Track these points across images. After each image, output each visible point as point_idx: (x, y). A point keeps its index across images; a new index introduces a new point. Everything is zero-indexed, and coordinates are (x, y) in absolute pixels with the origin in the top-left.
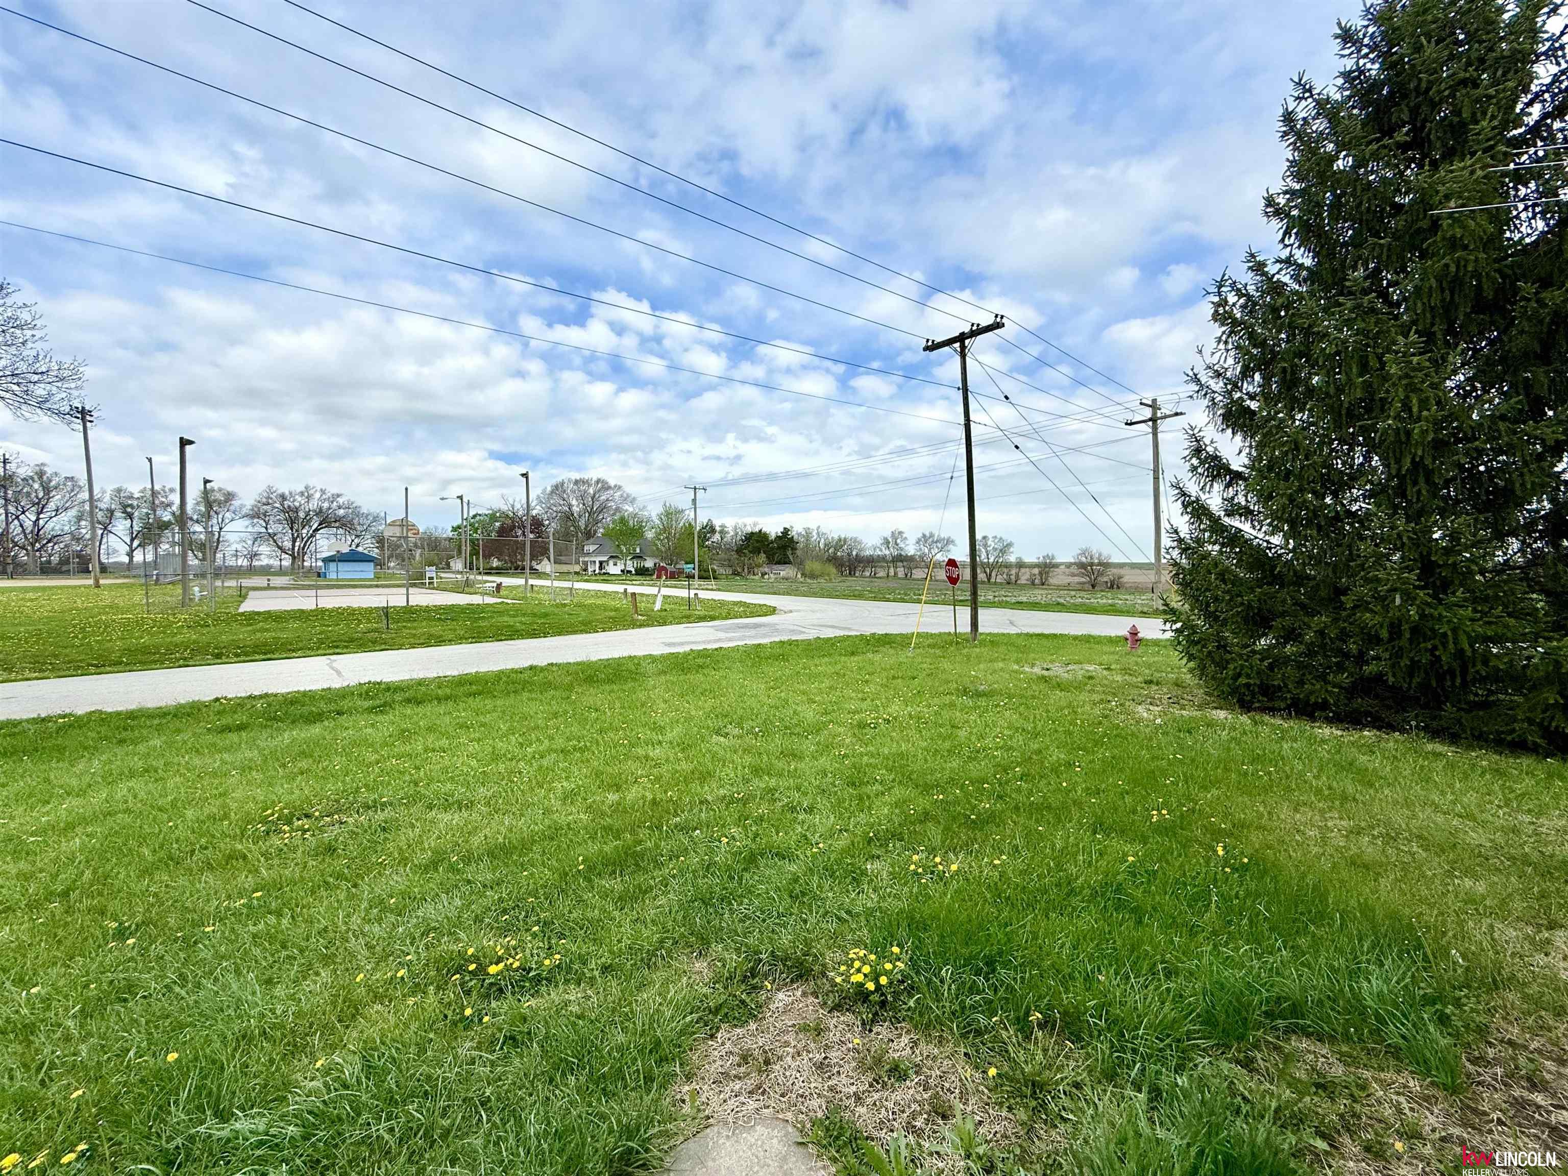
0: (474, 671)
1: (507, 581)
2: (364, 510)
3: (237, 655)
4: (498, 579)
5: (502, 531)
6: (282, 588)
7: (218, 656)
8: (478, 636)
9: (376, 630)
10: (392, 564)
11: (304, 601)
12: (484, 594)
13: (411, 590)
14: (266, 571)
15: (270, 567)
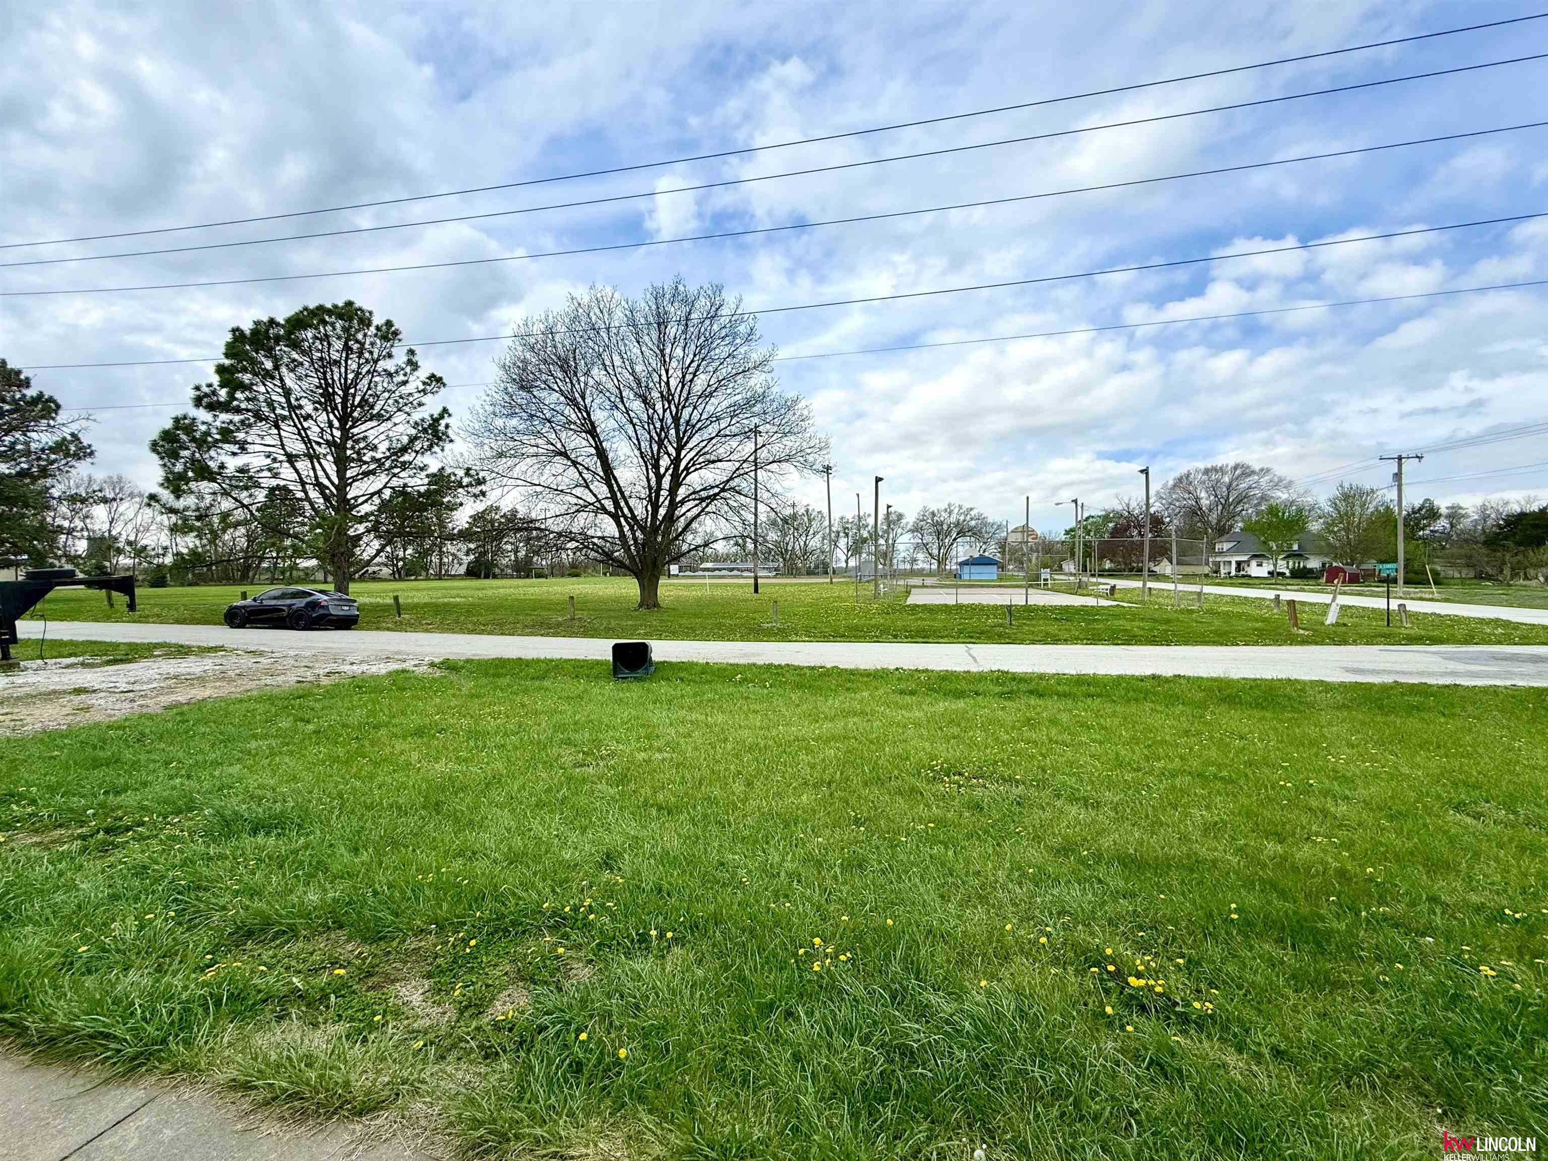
0: (1091, 672)
1: (1120, 583)
2: (990, 520)
3: (906, 637)
4: (1112, 582)
5: (1115, 532)
6: (932, 587)
7: (895, 637)
8: (1095, 639)
9: (1000, 625)
10: (1011, 567)
11: (945, 597)
12: (1098, 596)
13: (1030, 591)
14: (920, 573)
15: (923, 569)
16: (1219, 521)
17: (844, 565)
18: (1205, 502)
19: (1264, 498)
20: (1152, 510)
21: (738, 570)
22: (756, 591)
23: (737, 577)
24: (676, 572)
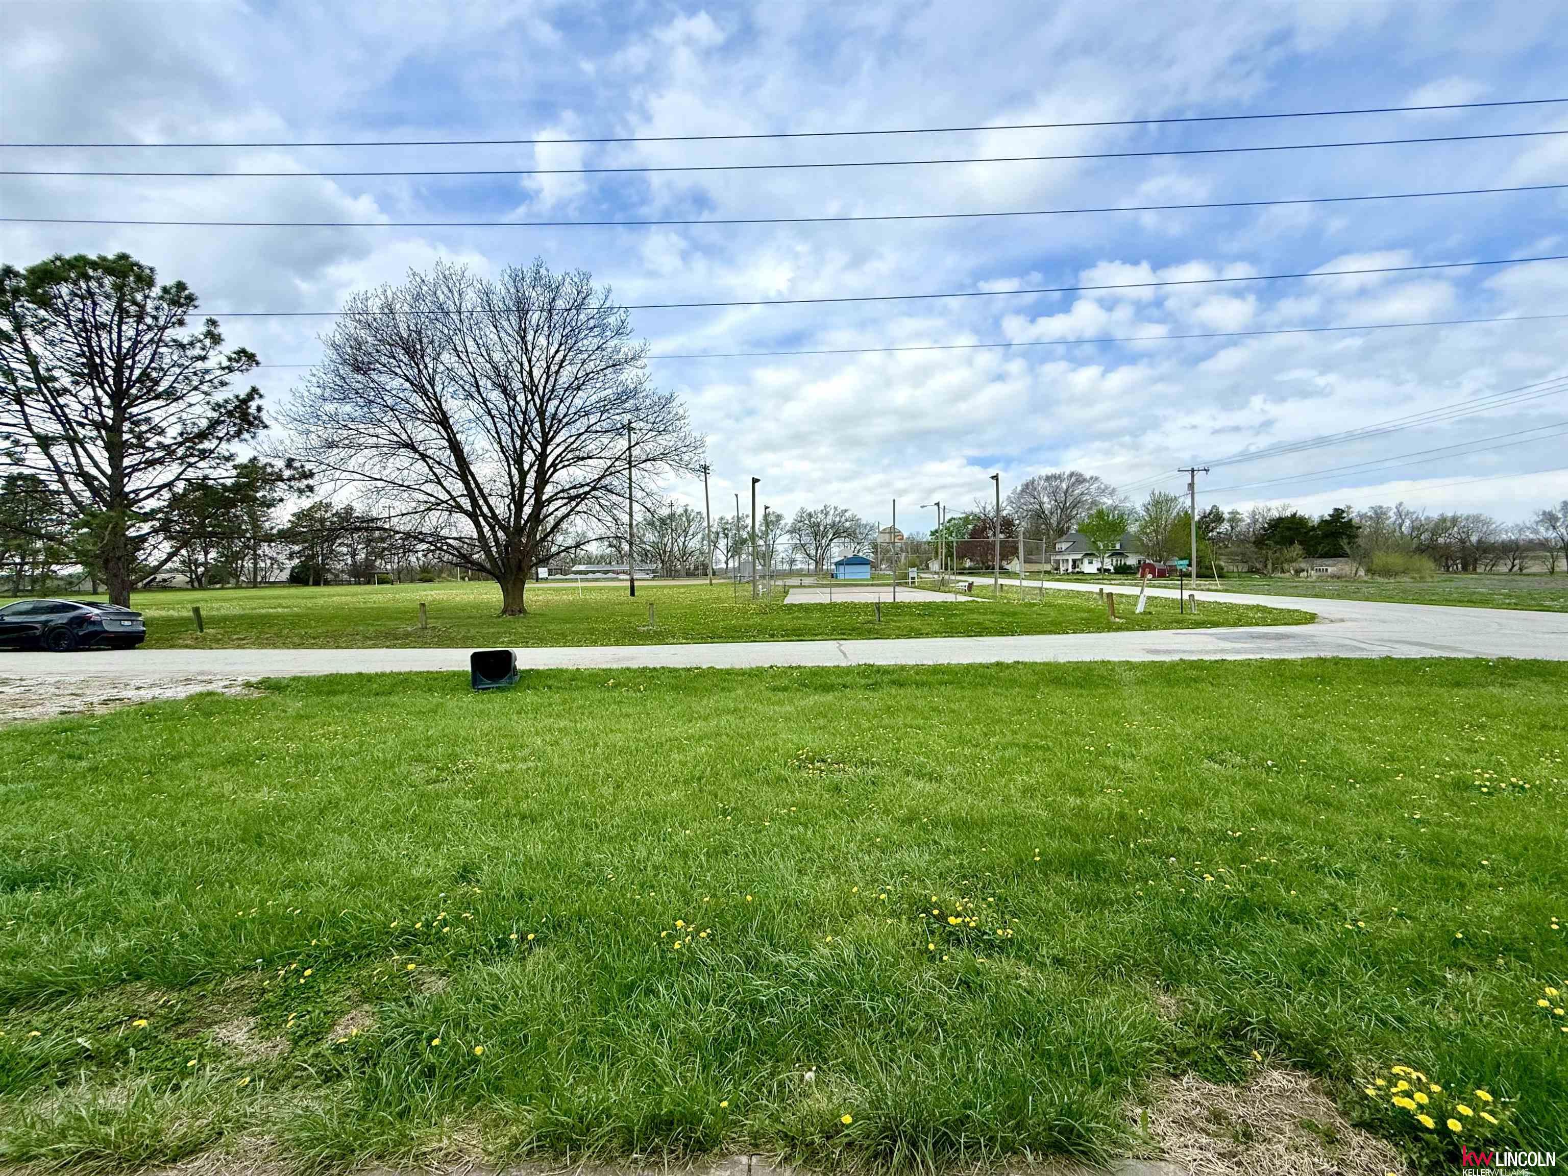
0: (946, 662)
1: (977, 580)
2: (864, 522)
3: (783, 636)
4: (970, 579)
5: (974, 534)
6: (810, 587)
7: (772, 636)
8: (951, 631)
9: (869, 622)
10: (883, 566)
11: (821, 597)
12: (957, 593)
13: (897, 589)
14: (799, 573)
15: (802, 570)
16: (1059, 523)
17: (724, 566)
18: (1047, 507)
19: (1094, 503)
20: (1004, 513)
21: (613, 572)
22: (633, 594)
23: (612, 579)
24: (546, 575)
